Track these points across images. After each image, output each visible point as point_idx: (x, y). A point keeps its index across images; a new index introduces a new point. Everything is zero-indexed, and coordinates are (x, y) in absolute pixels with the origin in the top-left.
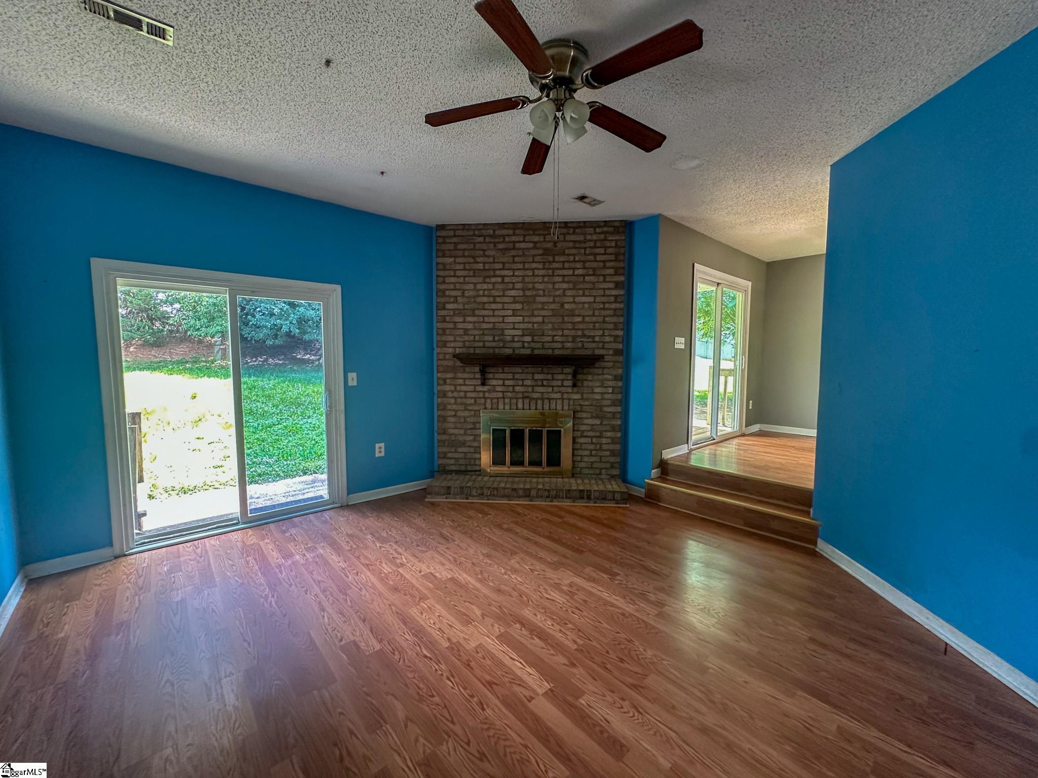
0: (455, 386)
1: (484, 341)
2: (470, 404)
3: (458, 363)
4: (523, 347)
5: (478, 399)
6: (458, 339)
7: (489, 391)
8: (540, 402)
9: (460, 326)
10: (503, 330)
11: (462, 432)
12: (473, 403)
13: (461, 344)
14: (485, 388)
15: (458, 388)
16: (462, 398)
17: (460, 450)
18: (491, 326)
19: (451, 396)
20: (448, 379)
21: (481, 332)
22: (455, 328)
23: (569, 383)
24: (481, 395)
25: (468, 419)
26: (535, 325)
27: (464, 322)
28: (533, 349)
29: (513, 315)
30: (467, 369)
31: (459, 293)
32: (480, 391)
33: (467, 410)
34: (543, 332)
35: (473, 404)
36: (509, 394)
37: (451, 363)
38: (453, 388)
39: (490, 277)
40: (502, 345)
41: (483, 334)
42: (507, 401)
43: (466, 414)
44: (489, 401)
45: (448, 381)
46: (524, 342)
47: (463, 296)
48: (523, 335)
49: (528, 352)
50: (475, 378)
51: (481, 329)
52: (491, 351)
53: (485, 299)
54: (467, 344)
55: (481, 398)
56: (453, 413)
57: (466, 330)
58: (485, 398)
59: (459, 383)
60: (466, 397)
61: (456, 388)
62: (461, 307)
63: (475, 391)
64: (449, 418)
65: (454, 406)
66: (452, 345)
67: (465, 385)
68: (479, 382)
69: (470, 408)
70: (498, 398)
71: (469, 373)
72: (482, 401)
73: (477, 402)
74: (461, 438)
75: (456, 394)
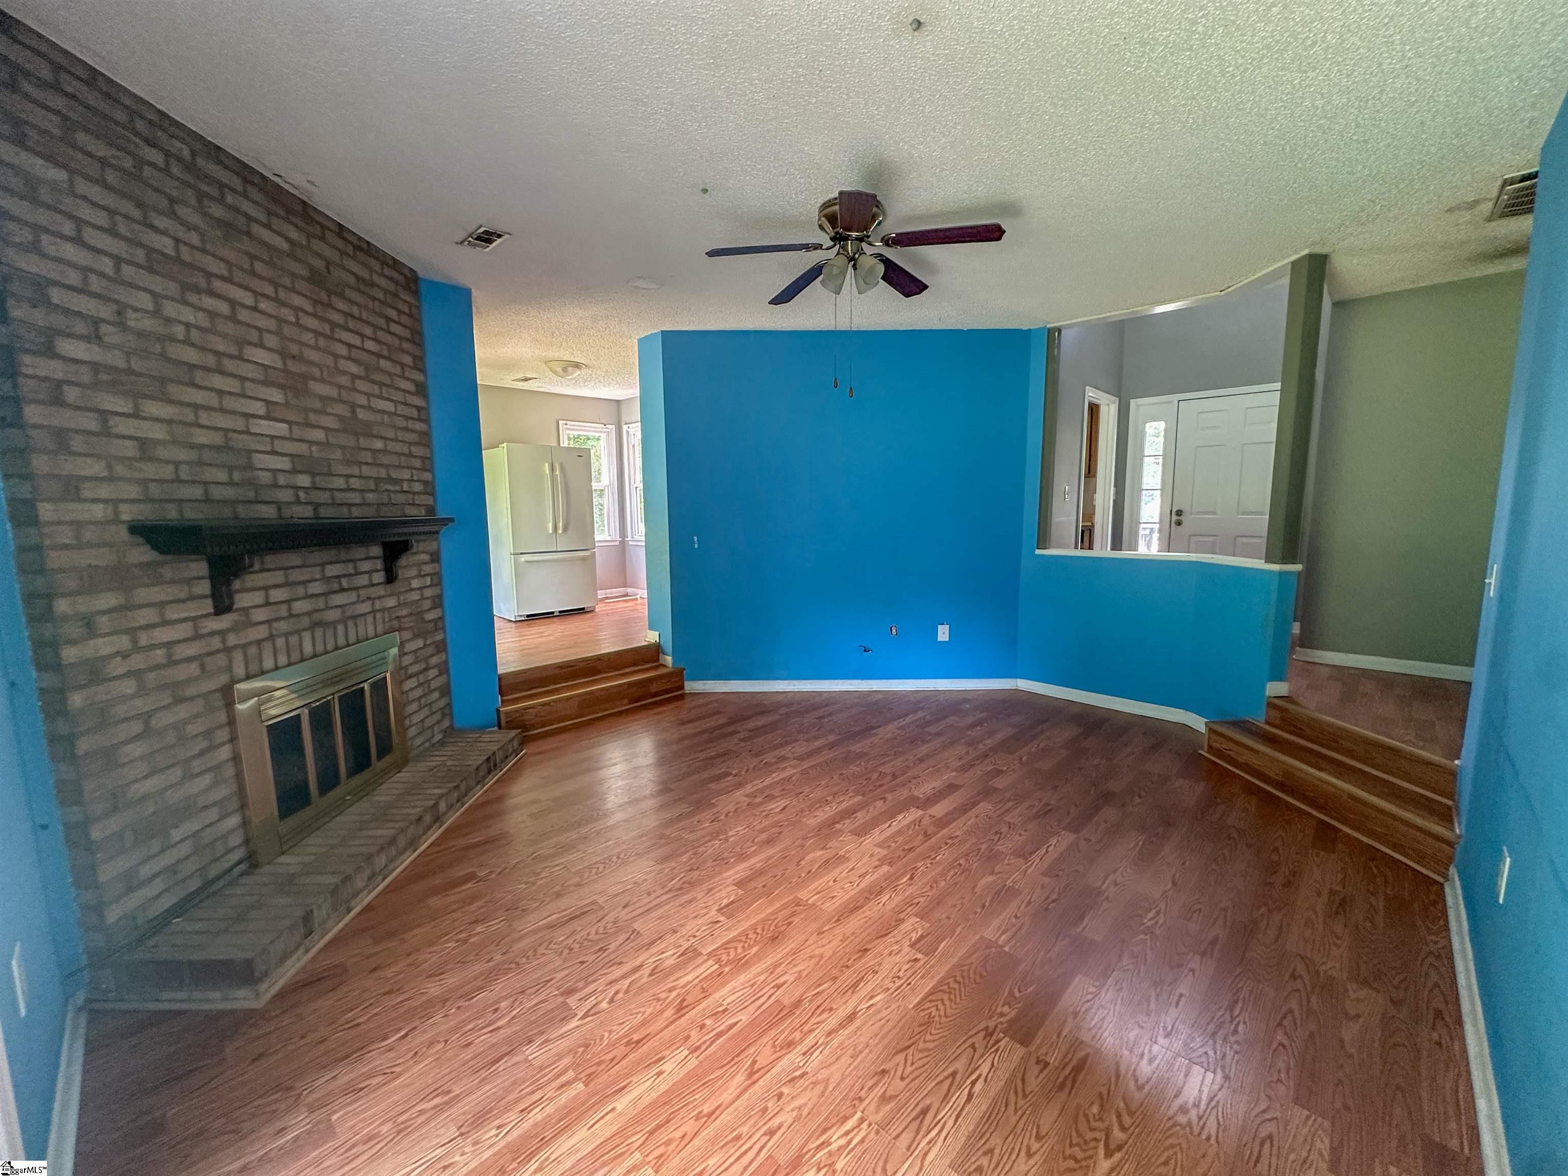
0: (132, 632)
1: (206, 483)
2: (188, 682)
3: (142, 554)
4: (298, 502)
5: (208, 660)
6: (120, 470)
7: (235, 628)
8: (340, 628)
9: (125, 427)
10: (250, 452)
11: (176, 774)
12: (198, 672)
13: (133, 491)
14: (224, 622)
15: (144, 639)
16: (158, 667)
17: (176, 835)
18: (217, 439)
19: (121, 670)
20: (103, 613)
21: (193, 455)
22: (106, 432)
23: (379, 577)
24: (216, 643)
25: (189, 728)
26: (314, 448)
27: (135, 415)
28: (317, 506)
29: (268, 417)
30: (167, 572)
31: (105, 311)
32: (212, 634)
33: (184, 700)
34: (329, 465)
35: (197, 679)
36: (283, 626)
37: (103, 558)
38: (124, 642)
39: (198, 291)
40: (251, 495)
41: (201, 463)
42: (280, 642)
43: (182, 712)
44: (238, 656)
45: (103, 622)
46: (296, 488)
47: (121, 324)
48: (294, 471)
49: (308, 512)
50: (193, 598)
51: (192, 446)
52: (227, 513)
53: (191, 355)
54: (155, 490)
55: (218, 651)
56: (137, 727)
57: (143, 443)
58: (228, 650)
59: (143, 622)
60: (172, 662)
61: (135, 642)
62: (121, 363)
63: (197, 637)
64: (127, 749)
65: (138, 703)
66: (104, 491)
67: (165, 623)
68: (208, 606)
69: (190, 691)
70: (259, 643)
71: (173, 582)
72: (220, 660)
73: (208, 668)
74: (174, 797)
75: (137, 662)
